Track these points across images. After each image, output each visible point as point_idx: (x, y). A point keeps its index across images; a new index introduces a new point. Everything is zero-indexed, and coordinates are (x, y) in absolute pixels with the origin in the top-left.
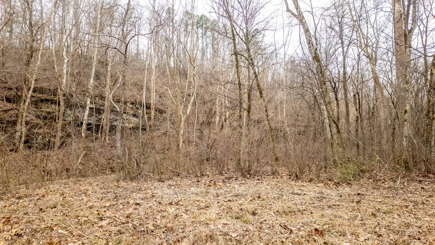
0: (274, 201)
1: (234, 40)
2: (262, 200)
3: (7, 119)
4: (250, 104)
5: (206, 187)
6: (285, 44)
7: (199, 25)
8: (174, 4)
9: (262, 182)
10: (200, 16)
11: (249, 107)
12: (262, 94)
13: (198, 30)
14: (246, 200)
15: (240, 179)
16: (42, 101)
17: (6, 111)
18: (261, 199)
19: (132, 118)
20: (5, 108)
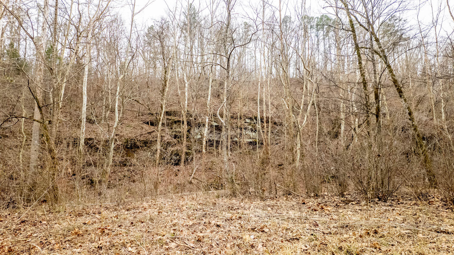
0: (401, 241)
1: (353, 31)
2: (381, 237)
3: (151, 140)
4: (379, 105)
5: (310, 212)
6: (435, 24)
7: (319, 27)
8: (281, 9)
9: (393, 210)
10: (319, 17)
11: (378, 110)
12: (402, 92)
13: (319, 33)
14: (354, 234)
15: (363, 203)
16: (175, 122)
17: (150, 133)
18: (380, 235)
19: (251, 133)
20: (150, 131)
